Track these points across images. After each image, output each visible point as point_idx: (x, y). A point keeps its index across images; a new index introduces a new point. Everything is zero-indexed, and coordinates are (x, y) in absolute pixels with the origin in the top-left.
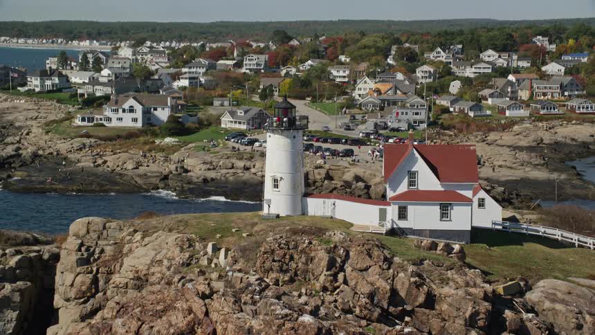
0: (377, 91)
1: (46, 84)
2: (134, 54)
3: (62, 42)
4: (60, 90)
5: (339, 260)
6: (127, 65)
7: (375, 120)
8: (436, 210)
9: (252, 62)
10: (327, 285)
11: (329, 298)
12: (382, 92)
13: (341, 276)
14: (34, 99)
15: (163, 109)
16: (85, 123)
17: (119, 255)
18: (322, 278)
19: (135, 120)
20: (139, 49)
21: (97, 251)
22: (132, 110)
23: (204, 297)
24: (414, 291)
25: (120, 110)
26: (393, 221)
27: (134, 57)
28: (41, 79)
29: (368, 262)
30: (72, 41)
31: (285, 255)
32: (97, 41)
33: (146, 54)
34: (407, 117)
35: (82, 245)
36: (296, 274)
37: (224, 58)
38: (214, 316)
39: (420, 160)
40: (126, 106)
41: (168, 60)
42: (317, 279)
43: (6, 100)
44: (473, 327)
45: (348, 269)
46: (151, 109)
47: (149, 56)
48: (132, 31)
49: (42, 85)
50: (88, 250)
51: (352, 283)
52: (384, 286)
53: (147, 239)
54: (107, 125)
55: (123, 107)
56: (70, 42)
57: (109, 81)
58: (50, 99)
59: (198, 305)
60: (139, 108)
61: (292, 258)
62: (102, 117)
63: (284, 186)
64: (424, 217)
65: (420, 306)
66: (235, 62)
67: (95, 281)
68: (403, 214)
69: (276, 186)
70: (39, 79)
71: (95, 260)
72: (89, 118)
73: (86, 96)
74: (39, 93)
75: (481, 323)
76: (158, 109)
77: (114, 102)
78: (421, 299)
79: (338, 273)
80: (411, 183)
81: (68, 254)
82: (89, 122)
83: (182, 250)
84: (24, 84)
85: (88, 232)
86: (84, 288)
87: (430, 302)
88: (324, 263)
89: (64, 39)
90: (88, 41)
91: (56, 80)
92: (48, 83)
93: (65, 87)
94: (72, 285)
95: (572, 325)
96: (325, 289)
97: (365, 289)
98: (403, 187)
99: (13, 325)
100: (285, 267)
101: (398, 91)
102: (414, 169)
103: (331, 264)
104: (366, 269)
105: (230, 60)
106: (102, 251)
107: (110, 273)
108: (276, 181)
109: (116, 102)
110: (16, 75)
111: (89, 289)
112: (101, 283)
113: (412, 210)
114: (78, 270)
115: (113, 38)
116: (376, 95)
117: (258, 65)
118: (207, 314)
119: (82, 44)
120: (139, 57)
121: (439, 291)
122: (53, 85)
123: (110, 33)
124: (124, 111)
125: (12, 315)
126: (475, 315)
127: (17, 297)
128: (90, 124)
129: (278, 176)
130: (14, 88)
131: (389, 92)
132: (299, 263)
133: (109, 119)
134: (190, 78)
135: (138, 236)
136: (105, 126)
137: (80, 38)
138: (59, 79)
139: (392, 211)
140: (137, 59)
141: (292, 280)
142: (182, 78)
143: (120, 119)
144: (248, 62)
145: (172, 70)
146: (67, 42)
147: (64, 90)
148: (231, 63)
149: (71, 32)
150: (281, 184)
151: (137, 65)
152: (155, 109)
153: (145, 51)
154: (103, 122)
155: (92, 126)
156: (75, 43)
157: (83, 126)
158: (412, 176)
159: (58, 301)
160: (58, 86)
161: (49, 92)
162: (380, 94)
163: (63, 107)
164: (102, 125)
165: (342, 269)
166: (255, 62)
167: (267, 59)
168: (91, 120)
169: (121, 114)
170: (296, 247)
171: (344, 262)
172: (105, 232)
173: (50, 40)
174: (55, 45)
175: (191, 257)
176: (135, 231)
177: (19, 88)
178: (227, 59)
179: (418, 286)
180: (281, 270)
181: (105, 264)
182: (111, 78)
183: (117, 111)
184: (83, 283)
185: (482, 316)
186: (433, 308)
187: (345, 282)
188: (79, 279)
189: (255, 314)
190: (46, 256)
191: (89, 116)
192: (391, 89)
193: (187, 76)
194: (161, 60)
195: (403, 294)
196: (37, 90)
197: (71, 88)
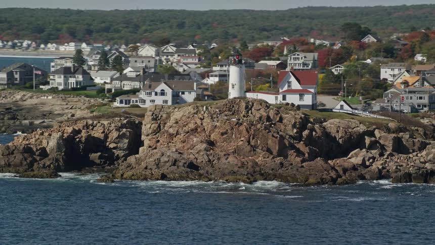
0: (404, 83)
1: (70, 81)
2: (158, 54)
3: (29, 46)
4: (84, 88)
5: (250, 106)
6: (152, 64)
7: (382, 104)
8: (298, 96)
9: (297, 62)
10: (245, 115)
11: (245, 119)
12: (410, 84)
13: (250, 112)
14: (60, 96)
15: (190, 93)
16: (123, 105)
17: (169, 117)
18: (243, 112)
19: (166, 102)
20: (163, 48)
21: (160, 116)
22: (163, 93)
23: (201, 119)
24: (276, 116)
25: (153, 94)
26: (280, 101)
27: (157, 58)
28: (65, 77)
29: (260, 107)
30: (46, 43)
31: (231, 105)
32: (88, 44)
33: (172, 54)
34: (410, 101)
35: (153, 113)
36: (235, 112)
37: (267, 58)
38: (204, 124)
39: (292, 77)
40: (158, 90)
41: (199, 61)
42: (242, 113)
43: (31, 97)
44: (295, 128)
45: (253, 109)
46: (179, 92)
47: (176, 56)
48: (144, 28)
49: (66, 83)
50: (156, 115)
51: (254, 114)
52: (265, 114)
53: (180, 110)
54: (141, 106)
55: (156, 90)
56: (42, 46)
57: (137, 76)
58: (77, 95)
59: (199, 122)
60: (169, 92)
61: (233, 106)
62: (137, 99)
63: (237, 87)
64: (293, 99)
65: (278, 122)
66: (278, 62)
67: (159, 126)
68: (284, 98)
69: (233, 88)
70: (62, 76)
71: (159, 119)
72: (126, 101)
73: (113, 91)
74: (63, 90)
75: (298, 126)
76: (185, 93)
77: (148, 87)
78: (278, 119)
79: (249, 110)
80: (289, 86)
81: (148, 117)
82: (126, 104)
83: (194, 109)
84: (47, 83)
85: (155, 109)
86: (155, 129)
87: (281, 120)
88: (244, 107)
89: (32, 40)
90: (73, 44)
91: (80, 78)
92: (72, 80)
93: (88, 85)
94: (150, 128)
95: (336, 131)
96: (244, 116)
97: (258, 116)
98: (286, 88)
99: (127, 145)
100: (231, 110)
101: (426, 83)
102: (290, 80)
103: (247, 107)
104: (259, 110)
105: (274, 60)
106: (162, 116)
107: (165, 124)
108: (233, 85)
109: (150, 87)
110: (40, 73)
111: (157, 129)
112: (162, 127)
113: (288, 96)
114: (152, 122)
115: (112, 39)
116: (403, 87)
117: (304, 64)
118: (202, 124)
119: (62, 48)
120: (163, 58)
121: (284, 116)
122: (77, 83)
123: (107, 30)
124: (156, 94)
125: (126, 141)
126: (295, 123)
127: (128, 134)
128: (127, 106)
129: (234, 84)
130: (37, 86)
131: (417, 84)
132: (236, 108)
133: (144, 101)
134: (220, 76)
135: (176, 110)
136: (140, 107)
137: (58, 39)
138: (83, 77)
139: (280, 97)
140: (160, 61)
141: (233, 114)
142: (212, 76)
143: (153, 101)
144: (292, 61)
145: (202, 70)
146: (38, 46)
147: (88, 88)
148: (274, 63)
149: (41, 30)
150: (235, 87)
151: (161, 67)
152: (183, 93)
153: (170, 50)
154: (138, 103)
155: (128, 107)
156: (51, 47)
157: (121, 107)
158: (289, 83)
159: (143, 137)
160: (82, 84)
161: (74, 89)
162: (408, 86)
163: (92, 101)
164: (138, 106)
165: (251, 109)
166: (301, 61)
167: (316, 58)
168: (128, 102)
169: (153, 97)
170: (235, 103)
171: (252, 107)
172: (163, 109)
173: (10, 43)
174: (18, 51)
175: (197, 111)
176: (176, 108)
177: (41, 87)
178: (270, 59)
179: (277, 114)
180: (229, 111)
181: (163, 120)
182: (138, 73)
183: (150, 94)
184: (155, 127)
185: (298, 123)
186: (282, 122)
187: (252, 113)
188: (153, 125)
189: (218, 121)
190: (137, 122)
191: (126, 99)
192: (417, 81)
193: (217, 73)
194: (190, 60)
195: (272, 118)
196: (61, 88)
197: (95, 86)
